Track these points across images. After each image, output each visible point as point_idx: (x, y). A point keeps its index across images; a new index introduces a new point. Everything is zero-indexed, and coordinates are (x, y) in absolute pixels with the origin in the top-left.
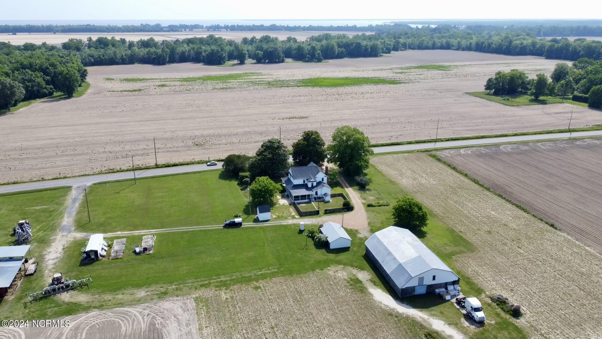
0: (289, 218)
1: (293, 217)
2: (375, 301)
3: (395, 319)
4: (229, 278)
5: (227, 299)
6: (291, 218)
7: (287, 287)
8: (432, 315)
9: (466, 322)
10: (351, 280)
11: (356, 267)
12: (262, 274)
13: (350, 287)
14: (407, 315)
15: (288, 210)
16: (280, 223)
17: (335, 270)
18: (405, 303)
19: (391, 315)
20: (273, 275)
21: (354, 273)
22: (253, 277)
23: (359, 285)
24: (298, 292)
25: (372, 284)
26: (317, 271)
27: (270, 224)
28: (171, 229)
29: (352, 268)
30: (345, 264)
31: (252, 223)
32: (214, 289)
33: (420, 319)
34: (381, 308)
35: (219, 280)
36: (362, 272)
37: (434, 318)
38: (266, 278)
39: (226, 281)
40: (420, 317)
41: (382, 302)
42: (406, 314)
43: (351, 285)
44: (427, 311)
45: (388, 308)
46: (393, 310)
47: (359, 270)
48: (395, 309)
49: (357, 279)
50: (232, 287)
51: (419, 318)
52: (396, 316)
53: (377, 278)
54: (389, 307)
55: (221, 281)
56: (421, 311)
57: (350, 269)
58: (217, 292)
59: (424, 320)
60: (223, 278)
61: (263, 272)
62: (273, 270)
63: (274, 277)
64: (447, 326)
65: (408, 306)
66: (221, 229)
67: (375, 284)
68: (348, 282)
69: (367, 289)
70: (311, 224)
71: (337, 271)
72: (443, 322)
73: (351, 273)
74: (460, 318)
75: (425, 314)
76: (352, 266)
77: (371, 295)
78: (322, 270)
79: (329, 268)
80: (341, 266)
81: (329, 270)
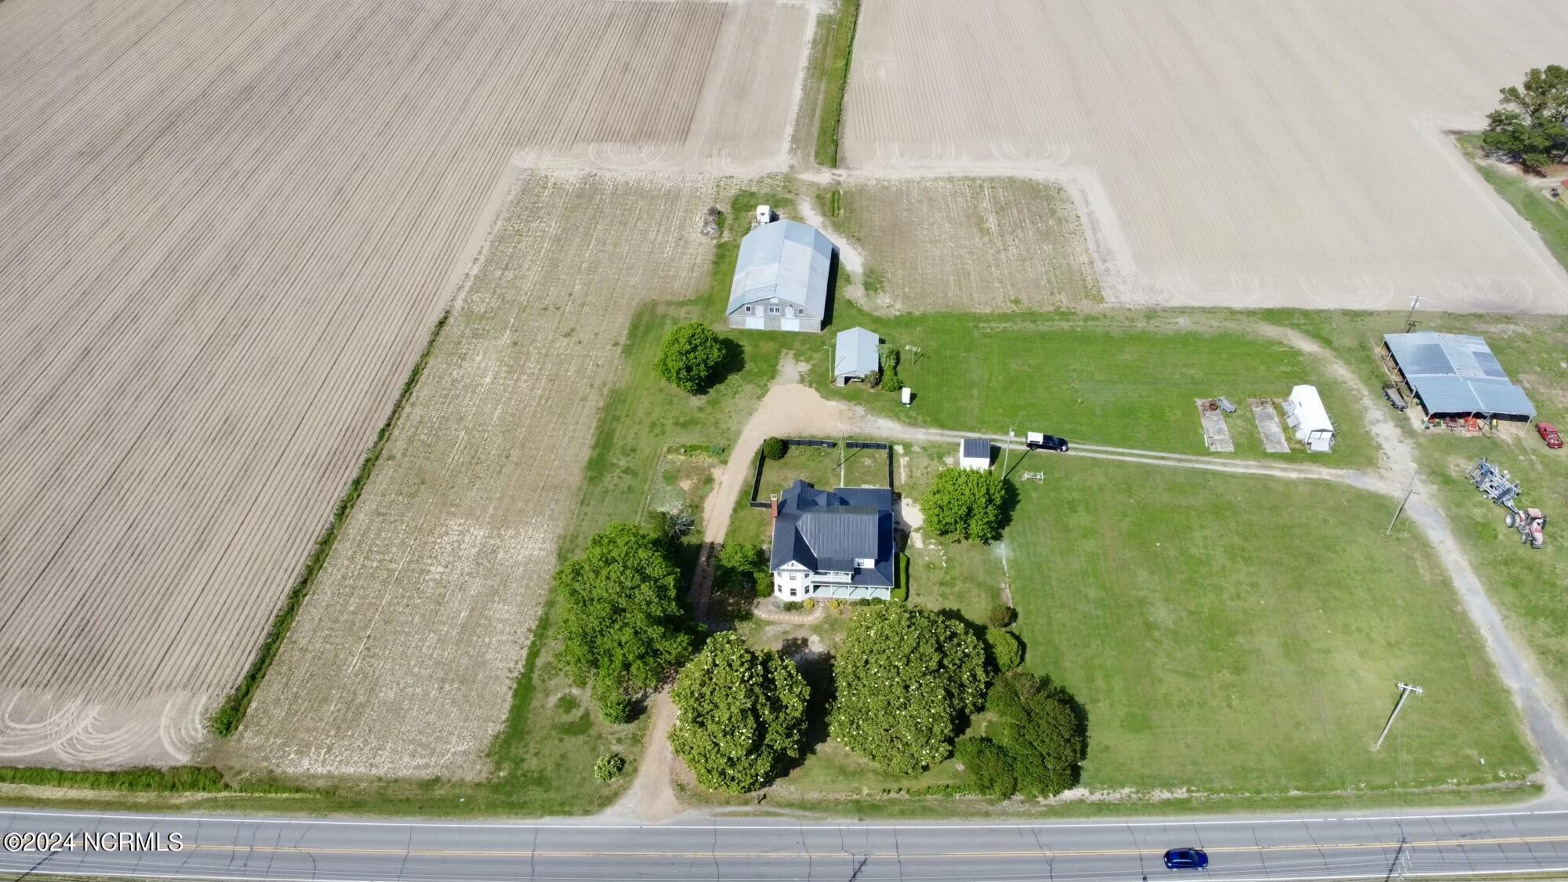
2: (864, 257)
4: (1056, 323)
5: (1060, 294)
7: (971, 296)
10: (876, 290)
11: (856, 307)
12: (1006, 322)
13: (885, 279)
17: (891, 309)
20: (986, 318)
21: (864, 299)
22: (1019, 319)
23: (870, 280)
24: (960, 286)
25: (851, 278)
26: (917, 313)
29: (864, 307)
30: (870, 315)
32: (1079, 312)
35: (1071, 323)
36: (852, 299)
38: (999, 315)
39: (1061, 320)
43: (881, 282)
47: (855, 303)
49: (867, 290)
55: (1068, 321)
57: (866, 308)
58: (1073, 305)
60: (1065, 325)
61: (1003, 325)
62: (986, 325)
63: (986, 315)
68: (882, 287)
69: (864, 273)
71: (888, 307)
73: (870, 300)
76: (860, 311)
77: (862, 265)
78: (909, 313)
79: (898, 314)
80: (876, 314)
81: (900, 311)
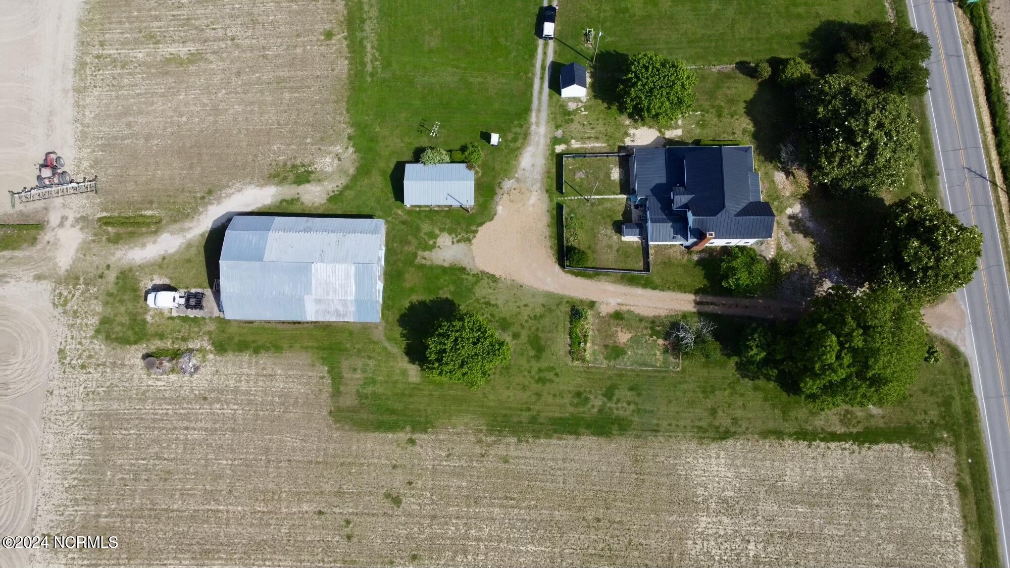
0: (560, 132)
2: (244, 184)
3: (198, 194)
6: (559, 136)
8: (189, 246)
9: (161, 283)
11: (341, 192)
12: (363, 46)
13: (289, 163)
14: (201, 213)
17: (342, 157)
20: (357, 63)
21: (326, 184)
22: (358, 35)
23: (291, 177)
25: (288, 197)
26: (350, 131)
29: (340, 185)
30: (354, 179)
34: (228, 186)
36: (325, 196)
37: (183, 246)
40: (191, 228)
41: (241, 193)
42: (202, 212)
45: (224, 195)
46: (219, 200)
47: (332, 194)
48: (219, 203)
49: (308, 182)
51: (191, 225)
53: (300, 210)
54: (225, 197)
56: (202, 235)
59: (183, 230)
61: (368, 49)
62: (369, 65)
64: (160, 254)
65: (219, 224)
67: (285, 201)
68: (303, 166)
69: (277, 185)
71: (339, 159)
72: (171, 251)
73: (326, 178)
75: (194, 237)
76: (346, 187)
77: (261, 186)
78: (350, 139)
81: (347, 148)
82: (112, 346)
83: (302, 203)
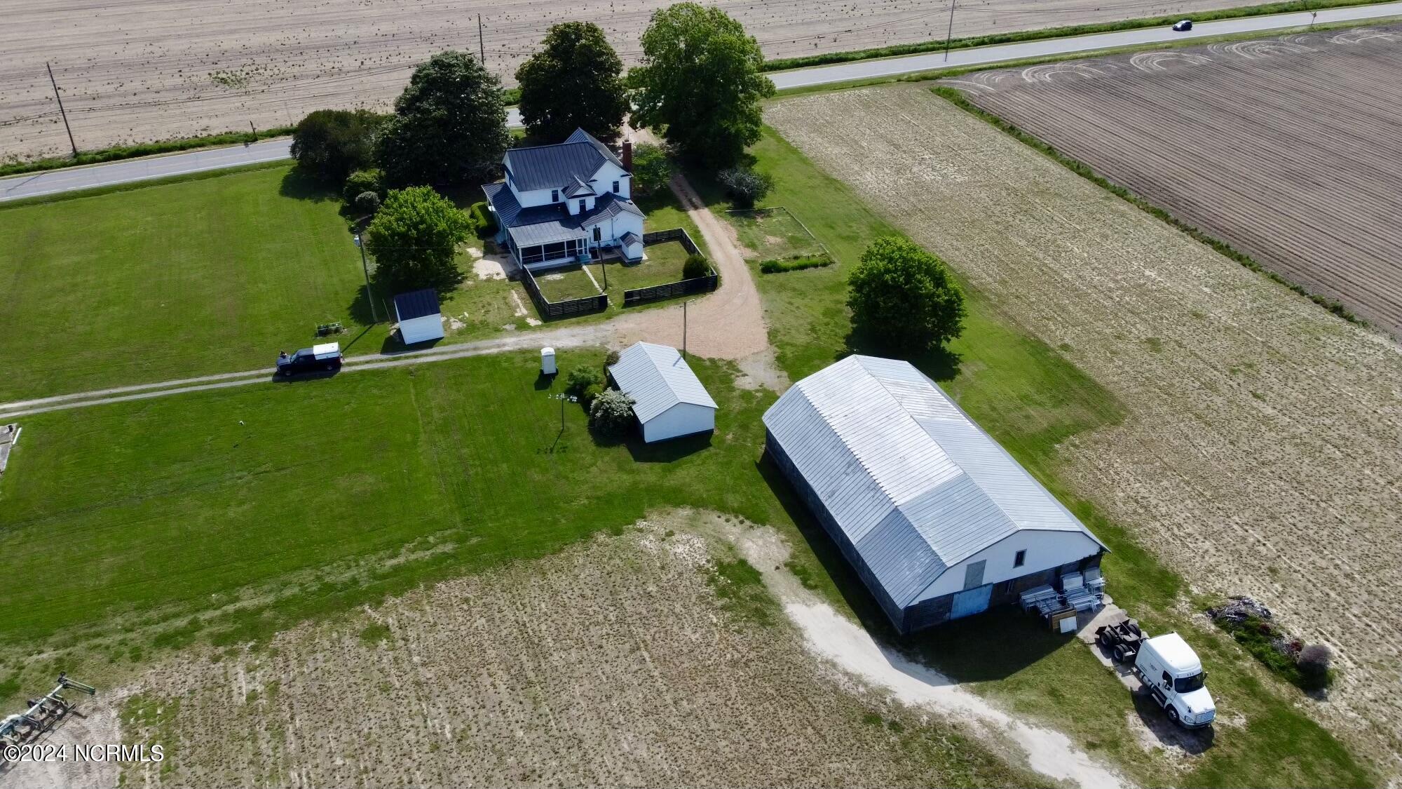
0: (507, 327)
1: (522, 326)
2: (812, 660)
3: (892, 739)
4: (270, 599)
5: (253, 696)
6: (513, 326)
7: (491, 620)
8: (1023, 708)
9: (1146, 730)
10: (723, 568)
11: (736, 512)
12: (396, 570)
13: (719, 603)
14: (933, 716)
15: (505, 298)
16: (475, 349)
17: (662, 532)
18: (920, 658)
19: (872, 718)
20: (440, 569)
21: (732, 538)
22: (365, 586)
23: (748, 590)
24: (530, 643)
25: (795, 581)
26: (601, 538)
27: (443, 353)
28: (82, 395)
29: (723, 518)
30: (698, 504)
31: (379, 356)
32: (207, 650)
33: (980, 733)
34: (836, 689)
35: (230, 608)
36: (759, 531)
37: (1032, 719)
38: (411, 584)
39: (260, 610)
40: (981, 721)
41: (836, 660)
42: (928, 713)
43: (722, 593)
44: (1000, 690)
45: (861, 689)
46: (880, 693)
47: (748, 523)
48: (887, 690)
49: (743, 563)
50: (278, 640)
51: (976, 725)
52: (894, 726)
53: (813, 557)
54: (866, 685)
55: (239, 613)
56: (981, 693)
57: (715, 520)
58: (217, 669)
59: (998, 735)
60: (249, 600)
61: (401, 560)
62: (440, 549)
63: (444, 578)
64: (1082, 756)
65: (933, 672)
66: (265, 387)
67: (805, 584)
68: (712, 580)
69: (779, 607)
70: (581, 349)
71: (671, 534)
72: (1064, 740)
73: (719, 540)
74: (1121, 715)
75: (995, 707)
76: (722, 508)
77: (798, 631)
78: (618, 532)
79: (641, 524)
80: (686, 512)
81: (641, 531)
82: (1366, 766)
83: (793, 556)
